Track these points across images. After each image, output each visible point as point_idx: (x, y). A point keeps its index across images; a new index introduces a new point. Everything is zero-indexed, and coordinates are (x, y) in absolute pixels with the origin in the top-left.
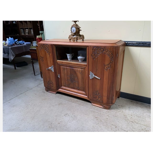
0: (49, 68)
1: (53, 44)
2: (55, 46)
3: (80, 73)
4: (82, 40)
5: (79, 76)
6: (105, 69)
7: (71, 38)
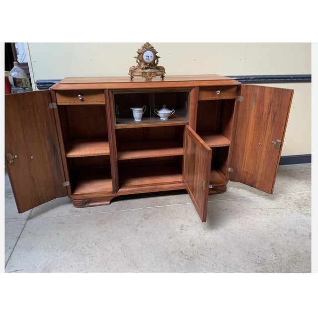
2: (112, 93)
4: (161, 76)
7: (143, 73)
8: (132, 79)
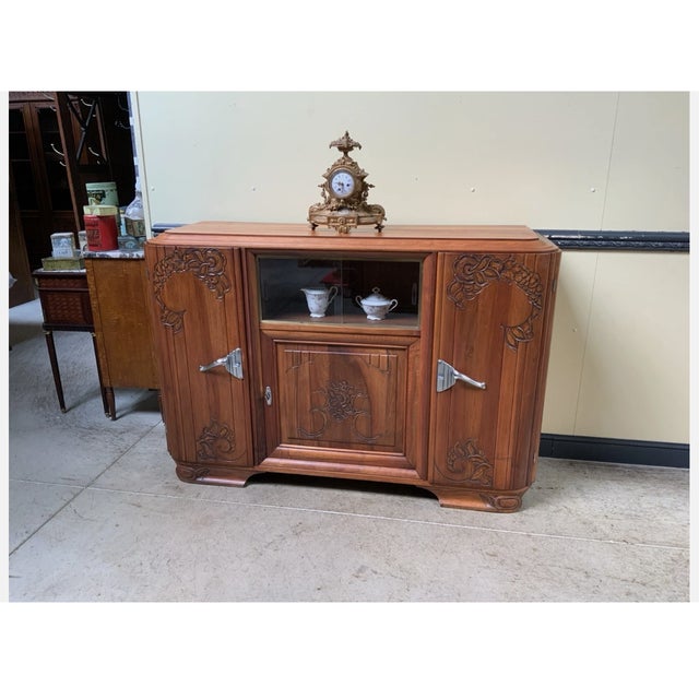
0: (220, 361)
1: (246, 249)
2: (255, 255)
3: (382, 371)
4: (375, 226)
5: (379, 383)
6: (506, 344)
7: (329, 219)
8: (313, 229)
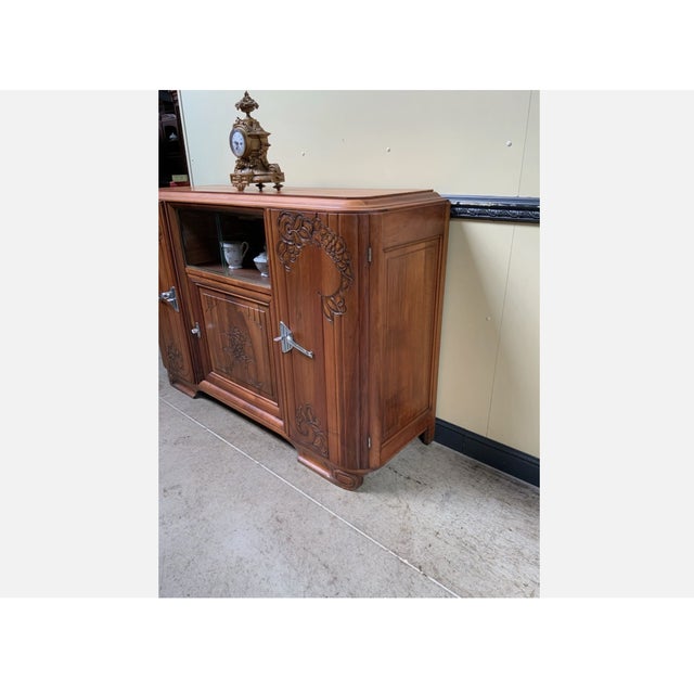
0: (164, 294)
1: (167, 202)
2: (175, 208)
3: (257, 324)
4: (274, 184)
5: (257, 335)
6: (324, 315)
